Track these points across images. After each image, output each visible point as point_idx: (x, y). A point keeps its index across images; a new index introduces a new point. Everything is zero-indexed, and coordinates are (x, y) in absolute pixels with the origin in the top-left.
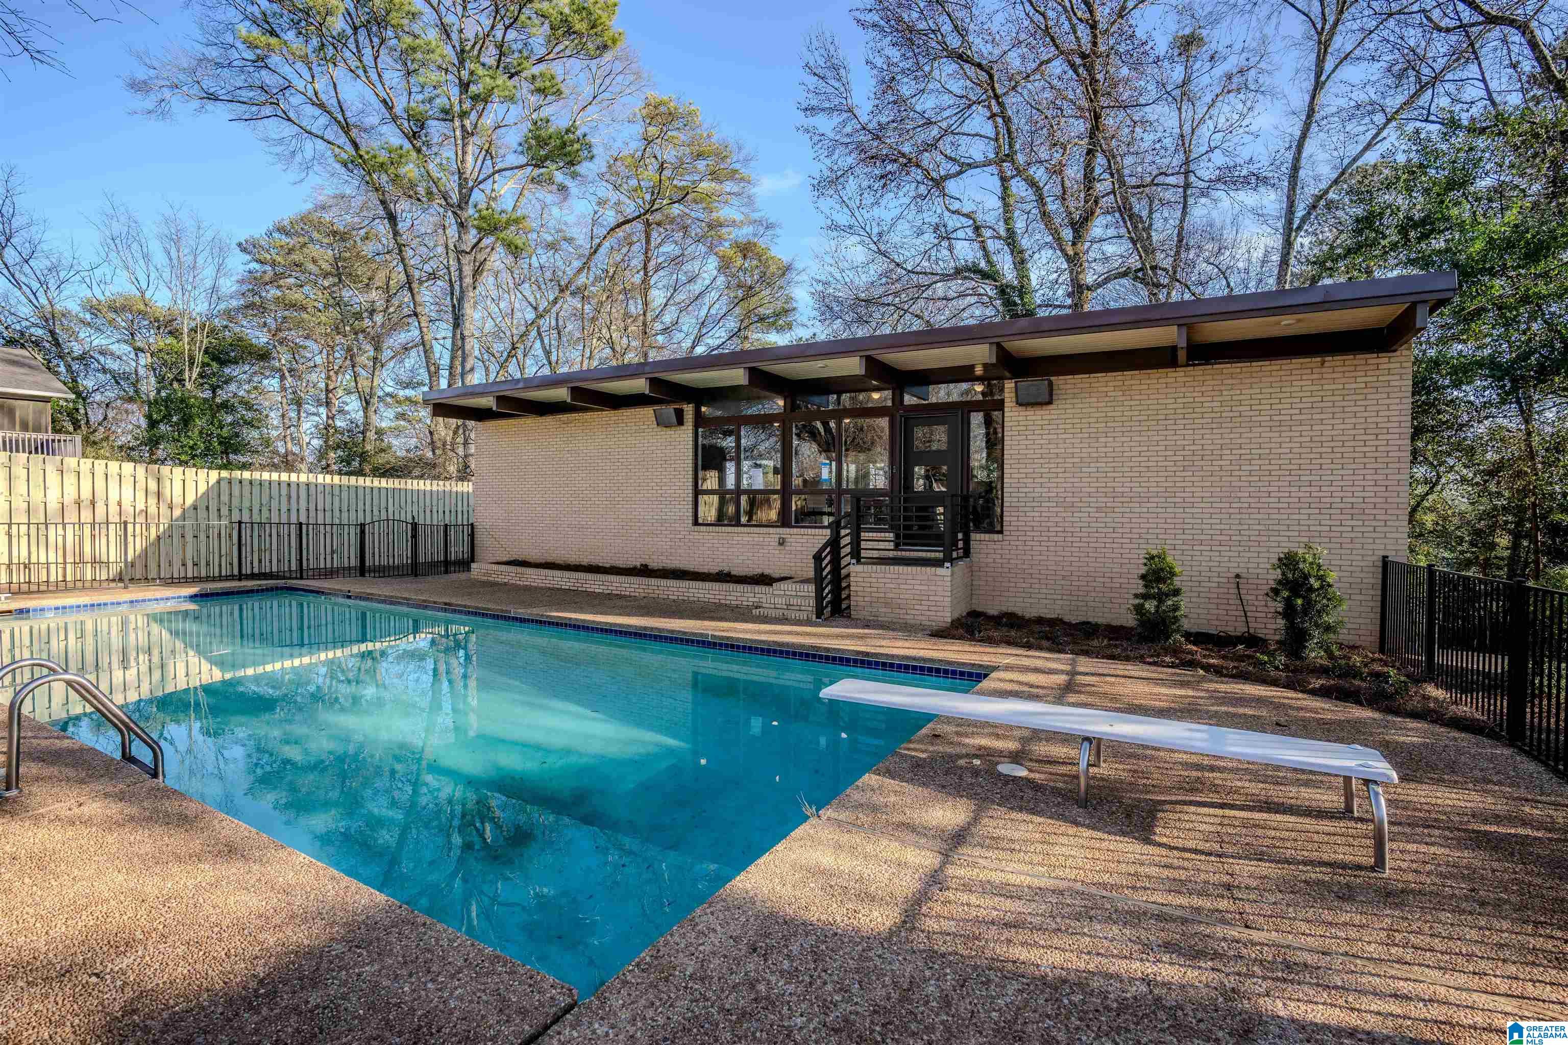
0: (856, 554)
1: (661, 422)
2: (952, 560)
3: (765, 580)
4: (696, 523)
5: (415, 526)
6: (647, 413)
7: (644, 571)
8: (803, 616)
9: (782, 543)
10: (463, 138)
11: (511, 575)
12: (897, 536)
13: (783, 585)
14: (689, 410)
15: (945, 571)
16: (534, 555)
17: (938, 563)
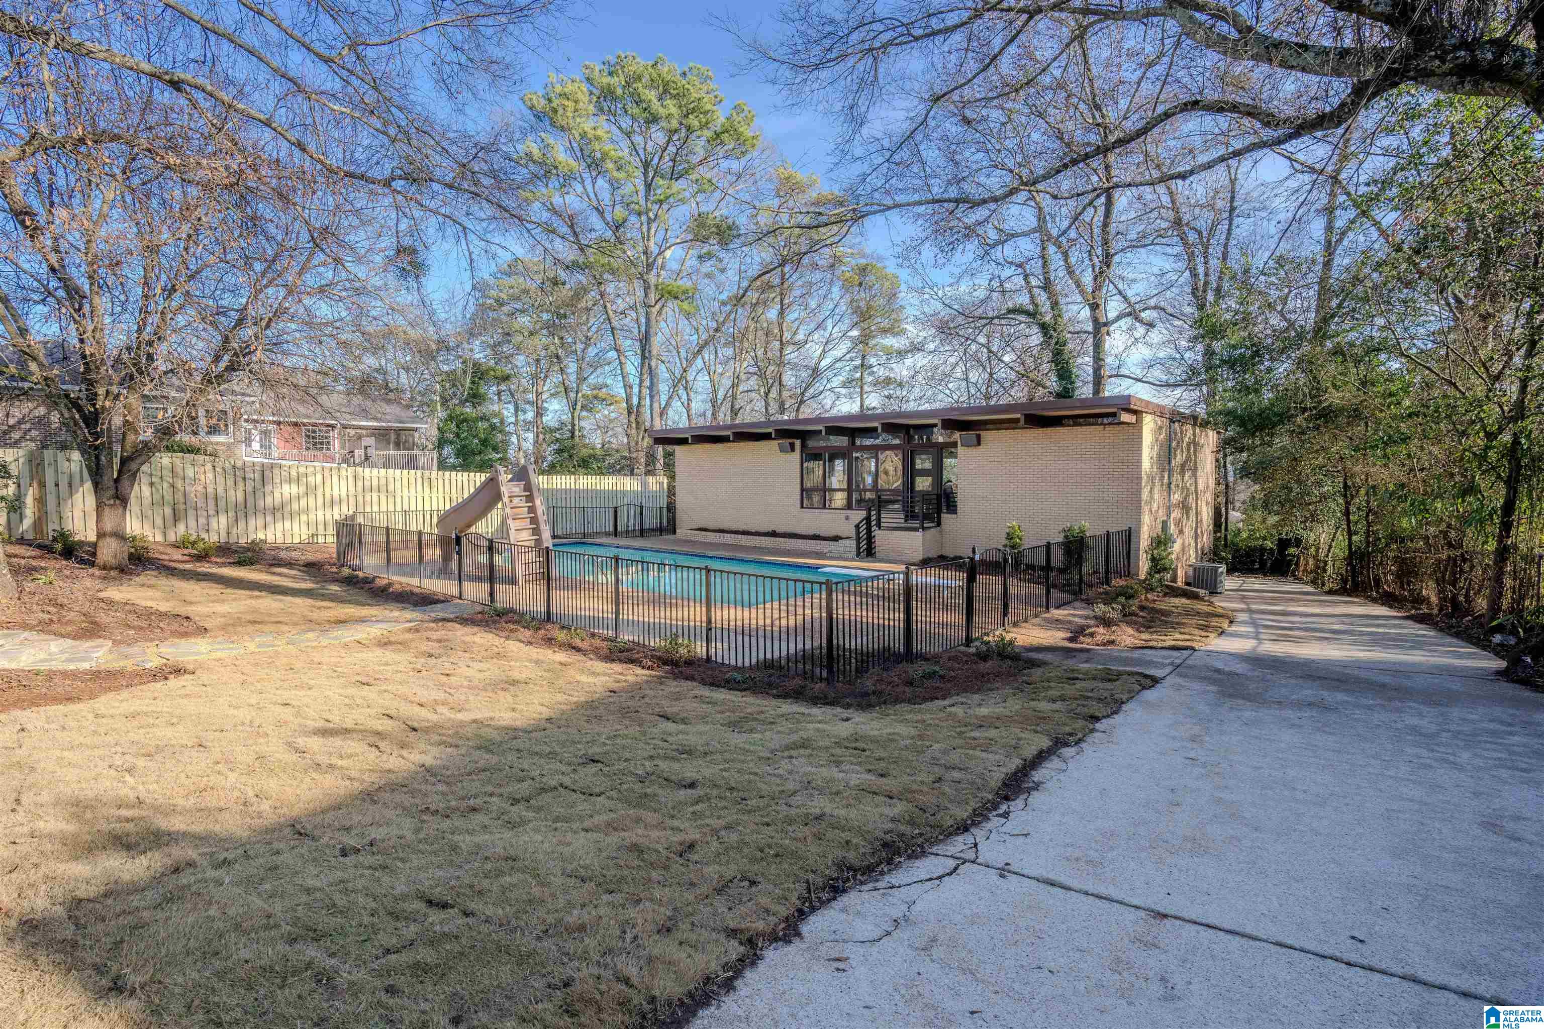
0: (879, 526)
1: (782, 450)
2: (924, 529)
3: (836, 538)
4: (802, 507)
5: (641, 507)
6: (774, 444)
7: (774, 534)
8: (850, 556)
9: (847, 518)
10: (649, 224)
11: (700, 536)
12: (907, 516)
13: (843, 541)
14: (798, 443)
15: (920, 534)
16: (711, 526)
17: (916, 530)
